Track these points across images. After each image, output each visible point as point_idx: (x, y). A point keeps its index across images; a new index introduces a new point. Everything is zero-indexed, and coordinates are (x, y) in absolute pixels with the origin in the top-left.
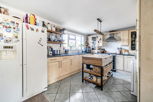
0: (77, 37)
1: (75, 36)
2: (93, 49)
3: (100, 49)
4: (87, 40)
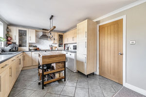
3: (30, 46)
4: (8, 32)
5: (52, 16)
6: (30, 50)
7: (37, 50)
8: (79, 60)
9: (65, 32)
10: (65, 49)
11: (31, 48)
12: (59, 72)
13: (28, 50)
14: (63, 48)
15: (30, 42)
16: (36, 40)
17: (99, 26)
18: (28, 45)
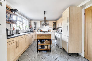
0: (23, 19)
1: (22, 18)
2: (34, 29)
3: (38, 29)
4: (30, 23)
5: (45, 12)
6: (38, 31)
7: (41, 31)
8: (63, 40)
9: (57, 20)
10: (57, 31)
11: (38, 30)
12: (47, 45)
13: (37, 31)
14: (56, 31)
15: (38, 27)
16: (41, 26)
17: (85, 10)
18: (37, 29)
